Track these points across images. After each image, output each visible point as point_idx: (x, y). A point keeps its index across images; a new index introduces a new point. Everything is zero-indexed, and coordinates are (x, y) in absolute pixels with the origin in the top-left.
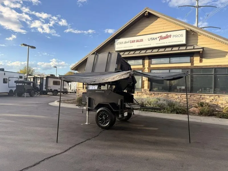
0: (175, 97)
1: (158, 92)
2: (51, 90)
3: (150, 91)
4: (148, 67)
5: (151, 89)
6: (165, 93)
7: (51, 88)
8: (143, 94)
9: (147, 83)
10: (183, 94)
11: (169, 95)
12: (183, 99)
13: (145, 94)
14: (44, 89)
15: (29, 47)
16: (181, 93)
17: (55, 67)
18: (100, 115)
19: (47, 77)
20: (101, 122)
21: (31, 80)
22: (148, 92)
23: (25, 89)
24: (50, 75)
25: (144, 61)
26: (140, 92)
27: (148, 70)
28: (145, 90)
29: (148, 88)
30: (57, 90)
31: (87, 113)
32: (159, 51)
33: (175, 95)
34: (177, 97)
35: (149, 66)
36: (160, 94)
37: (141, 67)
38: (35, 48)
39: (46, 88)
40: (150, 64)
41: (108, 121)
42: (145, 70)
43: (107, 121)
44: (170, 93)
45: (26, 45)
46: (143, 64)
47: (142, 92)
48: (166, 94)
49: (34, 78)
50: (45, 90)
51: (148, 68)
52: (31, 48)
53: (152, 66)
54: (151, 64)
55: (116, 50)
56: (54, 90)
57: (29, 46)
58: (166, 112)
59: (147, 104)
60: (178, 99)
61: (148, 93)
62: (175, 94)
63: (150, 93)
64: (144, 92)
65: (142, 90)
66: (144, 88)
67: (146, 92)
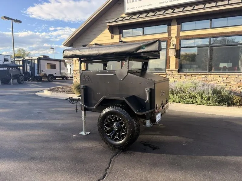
0: (218, 80)
1: (192, 73)
2: (45, 74)
3: (179, 72)
4: (176, 35)
5: (181, 68)
6: (202, 75)
7: (44, 73)
8: (168, 76)
9: (175, 60)
10: (231, 75)
11: (209, 77)
12: (230, 82)
13: (172, 76)
14: (36, 74)
15: (13, 21)
16: (228, 74)
17: (52, 48)
18: (107, 121)
19: (39, 59)
20: (109, 136)
21: (20, 63)
22: (176, 73)
23: (10, 75)
24: (42, 57)
25: (169, 27)
26: (163, 73)
27: (176, 40)
28: (171, 71)
29: (176, 68)
30: (52, 75)
31: (83, 115)
32: (195, 8)
33: (219, 76)
34: (220, 79)
35: (178, 34)
36: (195, 76)
37: (166, 35)
38: (20, 22)
39: (38, 73)
40: (179, 30)
41: (125, 135)
42: (171, 40)
43: (123, 135)
44: (211, 74)
45: (8, 18)
46: (169, 32)
47: (166, 74)
48: (204, 76)
49: (24, 61)
50: (38, 75)
51: (176, 37)
52: (16, 22)
53: (182, 34)
54: (181, 31)
55: (127, 11)
56: (49, 75)
57: (12, 19)
58: (211, 103)
59: (180, 92)
60: (222, 83)
61: (177, 75)
62: (217, 75)
63: (180, 75)
64: (170, 74)
65: (167, 71)
66: (169, 68)
67: (173, 74)
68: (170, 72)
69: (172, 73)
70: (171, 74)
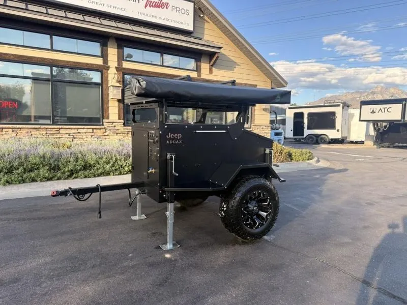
3: (125, 126)
8: (108, 132)
9: (117, 106)
13: (114, 132)
22: (120, 127)
25: (104, 48)
26: (98, 127)
27: (116, 72)
28: (113, 123)
29: (119, 119)
35: (120, 63)
37: (100, 61)
40: (121, 58)
42: (109, 72)
46: (104, 56)
47: (104, 128)
51: (116, 67)
53: (126, 65)
54: (124, 60)
61: (123, 130)
63: (127, 130)
64: (111, 128)
65: (104, 123)
66: (108, 119)
67: (117, 128)
68: (110, 125)
69: (115, 126)
70: (113, 128)
